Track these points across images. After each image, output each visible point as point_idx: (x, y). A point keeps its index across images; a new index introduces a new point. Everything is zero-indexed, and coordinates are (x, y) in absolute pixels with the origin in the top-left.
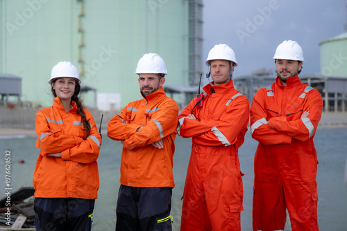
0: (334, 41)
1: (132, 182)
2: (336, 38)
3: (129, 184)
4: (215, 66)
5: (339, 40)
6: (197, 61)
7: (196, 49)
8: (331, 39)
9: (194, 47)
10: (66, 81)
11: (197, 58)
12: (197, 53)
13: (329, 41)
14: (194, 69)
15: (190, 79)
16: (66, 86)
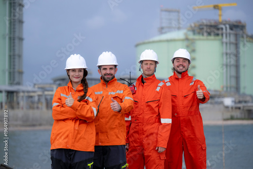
0: (149, 43)
1: (102, 142)
2: (151, 40)
3: (100, 144)
4: (147, 64)
5: (154, 42)
6: (17, 60)
7: (17, 48)
8: (146, 41)
9: (14, 46)
10: (77, 71)
11: (17, 58)
12: (17, 52)
13: (144, 43)
14: (14, 68)
15: (10, 79)
16: (77, 74)
